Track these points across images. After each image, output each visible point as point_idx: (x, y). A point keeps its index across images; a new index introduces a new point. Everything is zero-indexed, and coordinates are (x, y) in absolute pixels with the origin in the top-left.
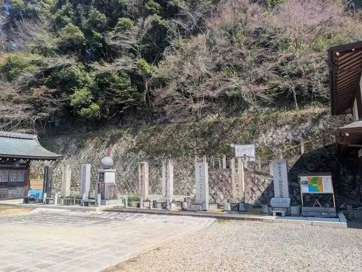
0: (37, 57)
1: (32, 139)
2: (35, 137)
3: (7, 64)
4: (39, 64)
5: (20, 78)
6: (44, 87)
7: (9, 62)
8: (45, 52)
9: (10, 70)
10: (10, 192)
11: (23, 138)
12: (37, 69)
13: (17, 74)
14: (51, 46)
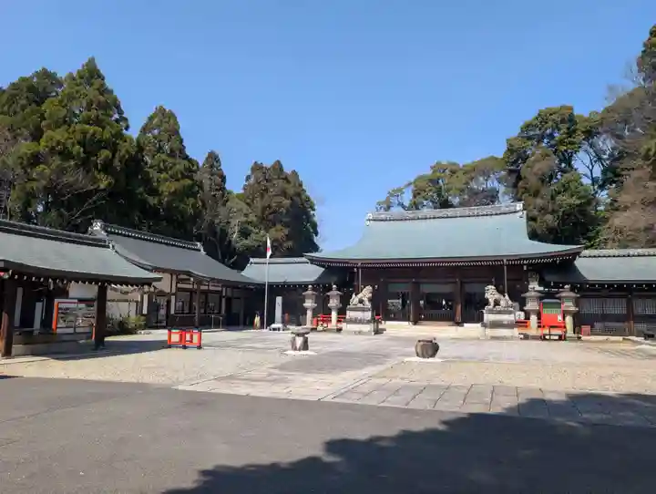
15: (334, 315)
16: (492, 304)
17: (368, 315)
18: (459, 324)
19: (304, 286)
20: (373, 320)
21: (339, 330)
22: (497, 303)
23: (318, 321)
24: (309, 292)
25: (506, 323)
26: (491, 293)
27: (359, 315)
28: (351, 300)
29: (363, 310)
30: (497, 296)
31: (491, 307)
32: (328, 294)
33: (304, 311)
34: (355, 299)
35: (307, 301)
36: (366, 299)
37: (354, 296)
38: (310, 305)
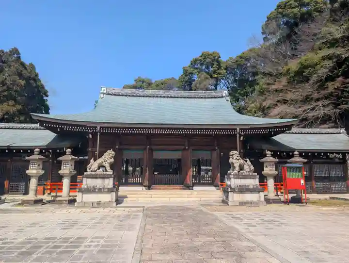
0: (326, 52)
1: (340, 133)
2: (343, 130)
3: (300, 68)
4: (329, 58)
5: (315, 78)
6: (341, 78)
7: (302, 65)
8: (333, 43)
9: (304, 72)
10: (333, 186)
11: (331, 133)
12: (329, 64)
13: (311, 74)
14: (341, 35)
15: (66, 182)
16: (237, 168)
17: (109, 183)
18: (189, 187)
19: (29, 151)
20: (116, 188)
21: (72, 202)
22: (241, 168)
23: (44, 189)
24: (36, 157)
25: (251, 187)
26: (235, 158)
27: (98, 183)
28: (89, 166)
29: (103, 177)
30: (241, 161)
31: (236, 171)
32: (60, 158)
33: (28, 179)
34: (93, 165)
35: (31, 166)
36: (107, 165)
37: (92, 161)
38: (35, 172)
